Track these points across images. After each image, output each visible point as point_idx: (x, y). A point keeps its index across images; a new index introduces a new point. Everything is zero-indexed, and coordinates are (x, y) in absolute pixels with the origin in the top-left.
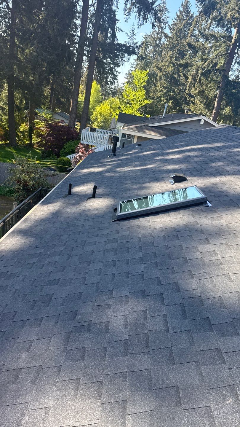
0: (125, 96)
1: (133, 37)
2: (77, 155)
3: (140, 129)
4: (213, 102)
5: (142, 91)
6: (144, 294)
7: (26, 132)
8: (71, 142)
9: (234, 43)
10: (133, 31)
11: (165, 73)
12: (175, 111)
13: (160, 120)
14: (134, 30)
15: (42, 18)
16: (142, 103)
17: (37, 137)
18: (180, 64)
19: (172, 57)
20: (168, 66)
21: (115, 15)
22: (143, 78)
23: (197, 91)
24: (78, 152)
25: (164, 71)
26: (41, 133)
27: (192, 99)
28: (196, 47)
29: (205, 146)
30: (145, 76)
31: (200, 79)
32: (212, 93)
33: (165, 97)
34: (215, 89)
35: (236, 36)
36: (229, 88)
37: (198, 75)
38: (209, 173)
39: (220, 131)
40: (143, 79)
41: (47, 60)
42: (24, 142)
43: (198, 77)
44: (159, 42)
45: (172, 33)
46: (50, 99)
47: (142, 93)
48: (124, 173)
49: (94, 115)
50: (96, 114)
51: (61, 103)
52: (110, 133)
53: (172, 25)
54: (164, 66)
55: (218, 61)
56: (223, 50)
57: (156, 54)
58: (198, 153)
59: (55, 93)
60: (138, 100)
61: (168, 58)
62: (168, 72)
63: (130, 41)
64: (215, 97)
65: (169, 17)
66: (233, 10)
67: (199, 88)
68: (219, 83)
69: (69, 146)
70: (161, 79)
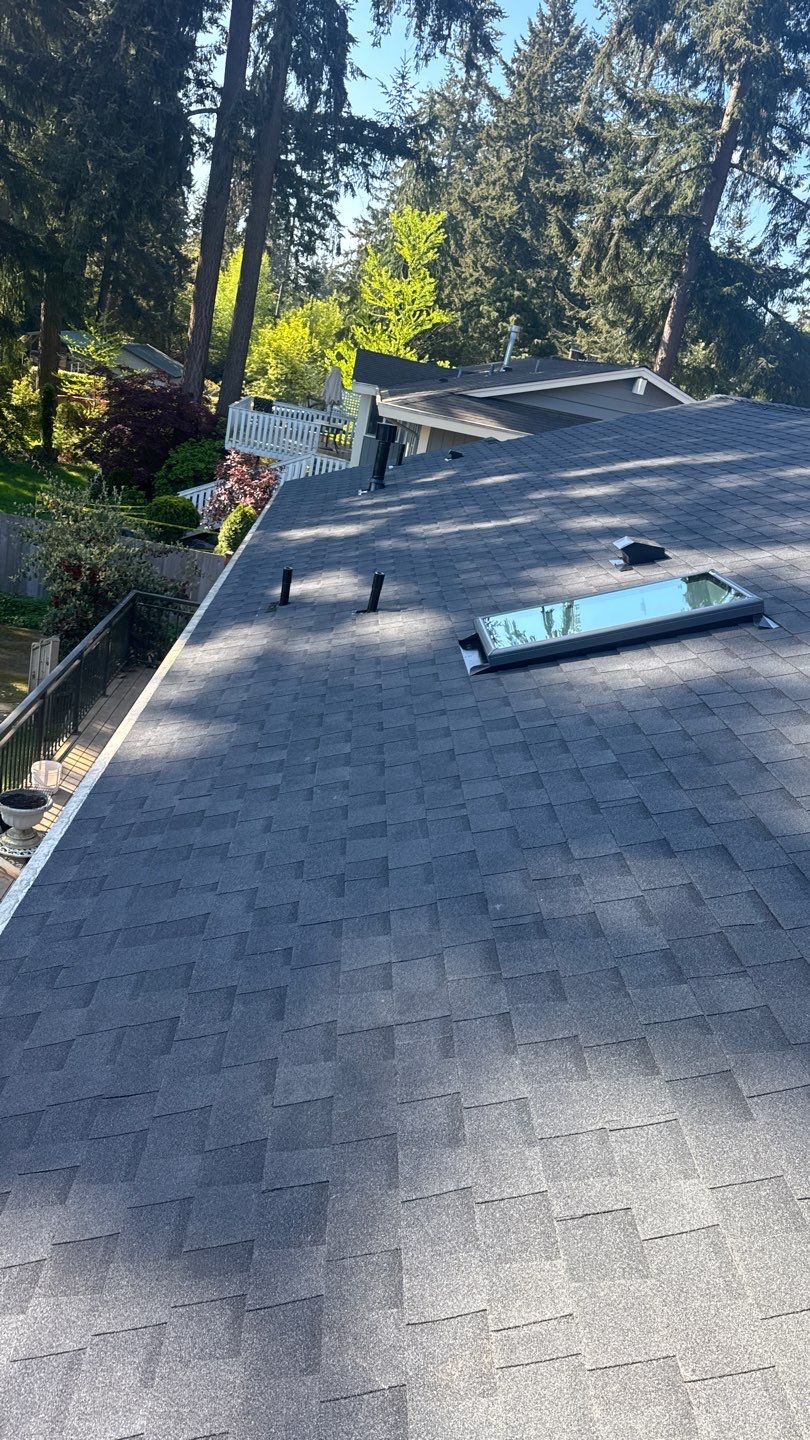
0: (367, 296)
1: (404, 98)
2: (221, 490)
3: (441, 406)
4: (657, 324)
5: (423, 280)
6: (665, 848)
7: (32, 408)
8: (192, 444)
9: (727, 132)
10: (403, 77)
11: (490, 224)
12: (527, 350)
13: (496, 379)
14: (408, 75)
15: (98, 21)
16: (423, 322)
17: (67, 426)
18: (553, 194)
19: (514, 169)
20: (500, 198)
21: (344, 22)
22: (427, 238)
23: (605, 287)
24: (226, 477)
25: (487, 216)
26: (82, 413)
27: (583, 314)
28: (604, 140)
29: (684, 459)
30: (433, 229)
31: (617, 245)
32: (656, 293)
33: (495, 302)
34: (665, 281)
35: (736, 109)
36: (710, 280)
37: (613, 235)
38: (732, 538)
39: (716, 416)
40: (426, 241)
41: (115, 164)
42: (24, 444)
43: (610, 240)
44: (469, 117)
45: (514, 87)
46: (99, 302)
47: (422, 288)
48: (442, 540)
49: (255, 356)
50: (260, 354)
51: (138, 312)
52: (320, 417)
53: (513, 62)
54: (485, 198)
55: (674, 189)
56: (693, 152)
57: (457, 157)
58: (670, 480)
59: (117, 279)
60: (410, 310)
61: (502, 172)
62: (502, 220)
63: (392, 111)
64: (665, 307)
65: (502, 34)
66: (729, 22)
67: (615, 278)
68: (678, 261)
69: (186, 459)
70: (475, 242)
